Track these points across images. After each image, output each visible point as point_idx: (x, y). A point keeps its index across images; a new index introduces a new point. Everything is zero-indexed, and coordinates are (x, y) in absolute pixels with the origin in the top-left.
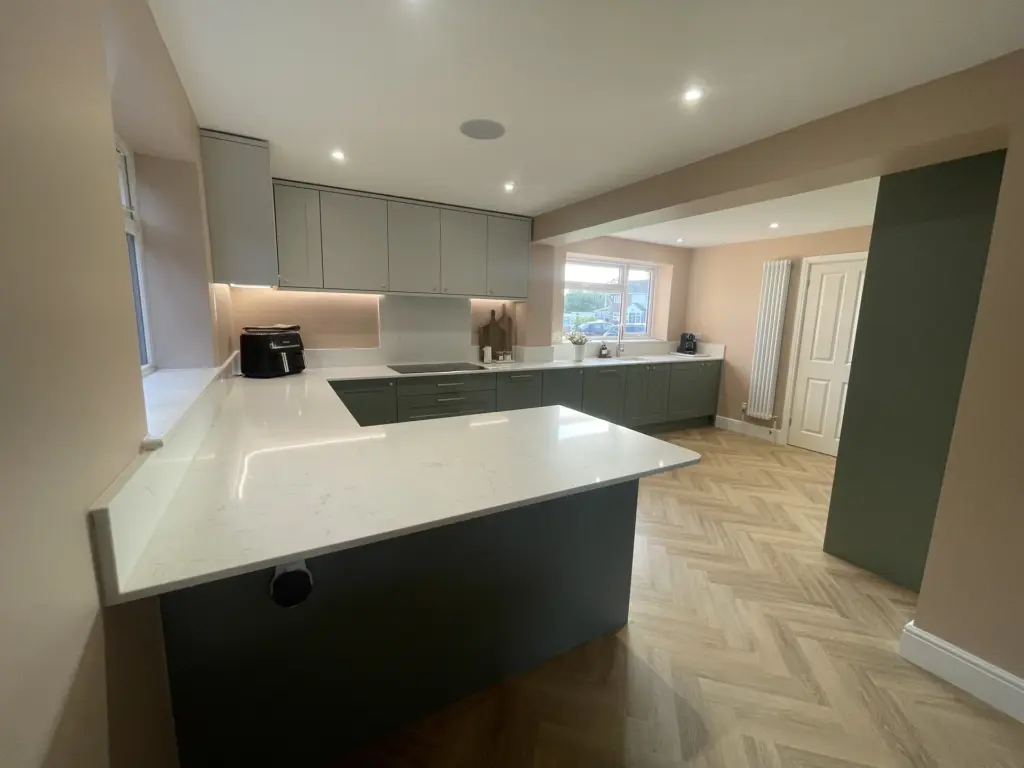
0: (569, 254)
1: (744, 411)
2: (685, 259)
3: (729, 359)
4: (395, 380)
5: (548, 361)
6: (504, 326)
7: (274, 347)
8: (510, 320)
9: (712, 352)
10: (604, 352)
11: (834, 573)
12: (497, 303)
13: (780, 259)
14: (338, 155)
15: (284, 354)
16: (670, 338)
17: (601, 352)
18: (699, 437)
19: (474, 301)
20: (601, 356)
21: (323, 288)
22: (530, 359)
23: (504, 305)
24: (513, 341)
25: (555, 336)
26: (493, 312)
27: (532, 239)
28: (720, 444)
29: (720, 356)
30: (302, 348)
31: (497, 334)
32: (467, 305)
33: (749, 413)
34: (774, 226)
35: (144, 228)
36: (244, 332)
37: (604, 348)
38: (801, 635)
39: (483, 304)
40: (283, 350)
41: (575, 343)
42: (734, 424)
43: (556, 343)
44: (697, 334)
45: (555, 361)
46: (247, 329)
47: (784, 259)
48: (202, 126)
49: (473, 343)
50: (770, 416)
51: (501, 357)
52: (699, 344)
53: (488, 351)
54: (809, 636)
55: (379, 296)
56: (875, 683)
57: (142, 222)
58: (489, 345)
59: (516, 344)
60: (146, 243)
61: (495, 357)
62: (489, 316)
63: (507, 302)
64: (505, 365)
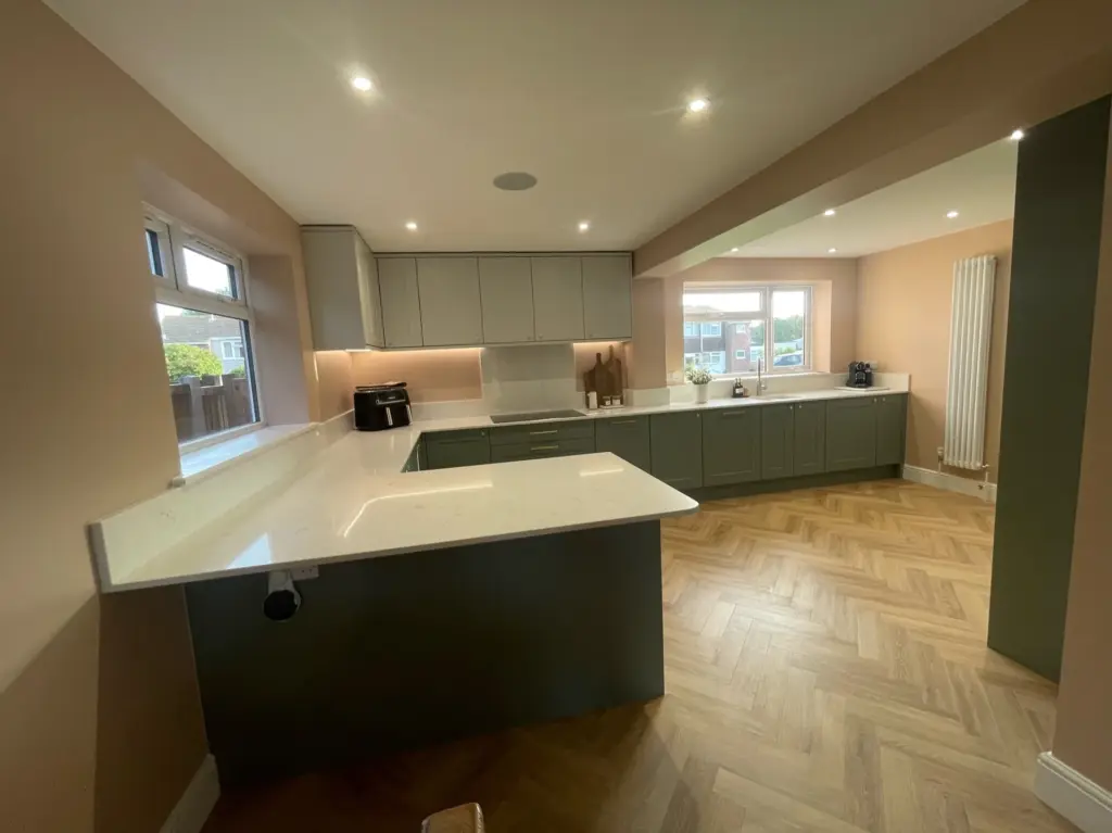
0: (686, 284)
1: (941, 459)
2: (850, 272)
3: (913, 391)
4: (488, 430)
5: (660, 404)
6: (612, 369)
7: (379, 403)
8: (619, 362)
9: (893, 383)
10: (738, 391)
11: (987, 677)
12: (602, 346)
13: (976, 256)
14: (412, 226)
15: (388, 410)
16: (834, 369)
17: (734, 390)
18: (870, 492)
19: (578, 346)
20: (735, 396)
21: (423, 347)
22: (642, 403)
23: (611, 347)
24: (624, 384)
25: (673, 376)
26: (599, 355)
27: (634, 274)
28: (899, 501)
29: (905, 389)
30: (408, 402)
31: (604, 378)
32: (572, 350)
33: (948, 460)
34: (953, 214)
35: (257, 314)
36: (356, 391)
37: (738, 386)
38: (886, 743)
39: (585, 348)
40: (388, 405)
41: (695, 383)
42: (929, 475)
43: (674, 384)
44: (873, 363)
45: (671, 404)
46: (358, 388)
47: (983, 255)
48: (301, 223)
49: (578, 390)
50: (979, 464)
51: (608, 403)
52: (876, 375)
53: (593, 396)
54: (900, 749)
55: (480, 349)
56: (971, 822)
57: (255, 310)
58: (593, 390)
59: (627, 387)
60: (258, 324)
61: (601, 403)
62: (595, 360)
63: (615, 344)
64: (614, 410)
